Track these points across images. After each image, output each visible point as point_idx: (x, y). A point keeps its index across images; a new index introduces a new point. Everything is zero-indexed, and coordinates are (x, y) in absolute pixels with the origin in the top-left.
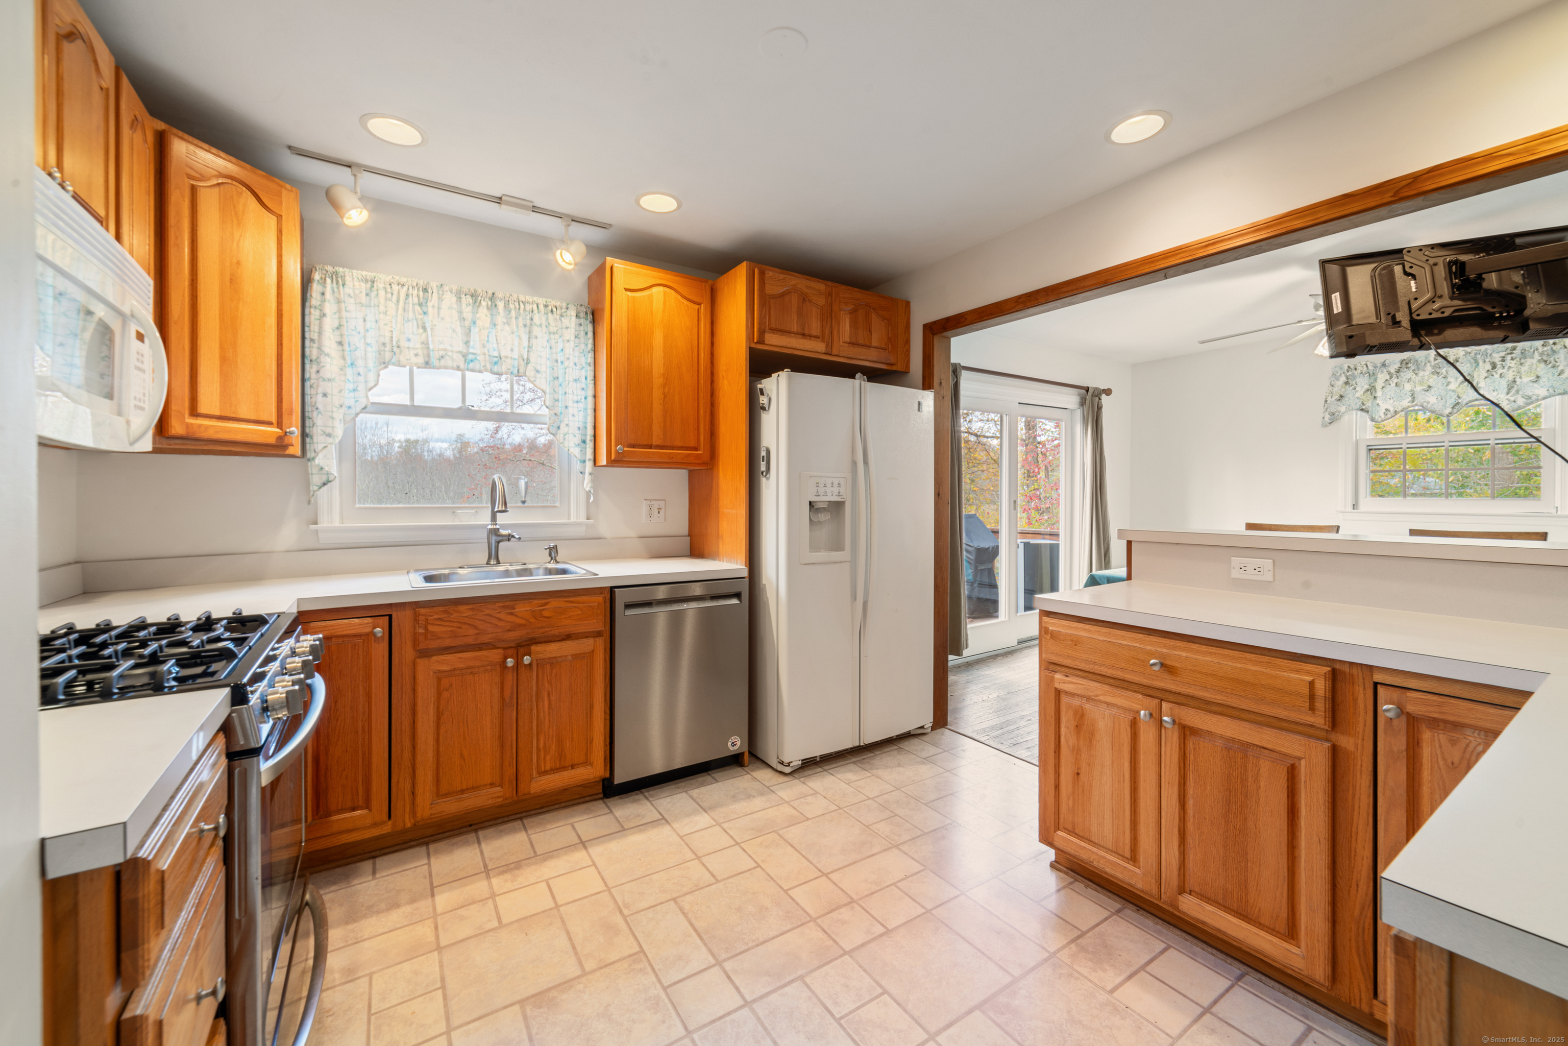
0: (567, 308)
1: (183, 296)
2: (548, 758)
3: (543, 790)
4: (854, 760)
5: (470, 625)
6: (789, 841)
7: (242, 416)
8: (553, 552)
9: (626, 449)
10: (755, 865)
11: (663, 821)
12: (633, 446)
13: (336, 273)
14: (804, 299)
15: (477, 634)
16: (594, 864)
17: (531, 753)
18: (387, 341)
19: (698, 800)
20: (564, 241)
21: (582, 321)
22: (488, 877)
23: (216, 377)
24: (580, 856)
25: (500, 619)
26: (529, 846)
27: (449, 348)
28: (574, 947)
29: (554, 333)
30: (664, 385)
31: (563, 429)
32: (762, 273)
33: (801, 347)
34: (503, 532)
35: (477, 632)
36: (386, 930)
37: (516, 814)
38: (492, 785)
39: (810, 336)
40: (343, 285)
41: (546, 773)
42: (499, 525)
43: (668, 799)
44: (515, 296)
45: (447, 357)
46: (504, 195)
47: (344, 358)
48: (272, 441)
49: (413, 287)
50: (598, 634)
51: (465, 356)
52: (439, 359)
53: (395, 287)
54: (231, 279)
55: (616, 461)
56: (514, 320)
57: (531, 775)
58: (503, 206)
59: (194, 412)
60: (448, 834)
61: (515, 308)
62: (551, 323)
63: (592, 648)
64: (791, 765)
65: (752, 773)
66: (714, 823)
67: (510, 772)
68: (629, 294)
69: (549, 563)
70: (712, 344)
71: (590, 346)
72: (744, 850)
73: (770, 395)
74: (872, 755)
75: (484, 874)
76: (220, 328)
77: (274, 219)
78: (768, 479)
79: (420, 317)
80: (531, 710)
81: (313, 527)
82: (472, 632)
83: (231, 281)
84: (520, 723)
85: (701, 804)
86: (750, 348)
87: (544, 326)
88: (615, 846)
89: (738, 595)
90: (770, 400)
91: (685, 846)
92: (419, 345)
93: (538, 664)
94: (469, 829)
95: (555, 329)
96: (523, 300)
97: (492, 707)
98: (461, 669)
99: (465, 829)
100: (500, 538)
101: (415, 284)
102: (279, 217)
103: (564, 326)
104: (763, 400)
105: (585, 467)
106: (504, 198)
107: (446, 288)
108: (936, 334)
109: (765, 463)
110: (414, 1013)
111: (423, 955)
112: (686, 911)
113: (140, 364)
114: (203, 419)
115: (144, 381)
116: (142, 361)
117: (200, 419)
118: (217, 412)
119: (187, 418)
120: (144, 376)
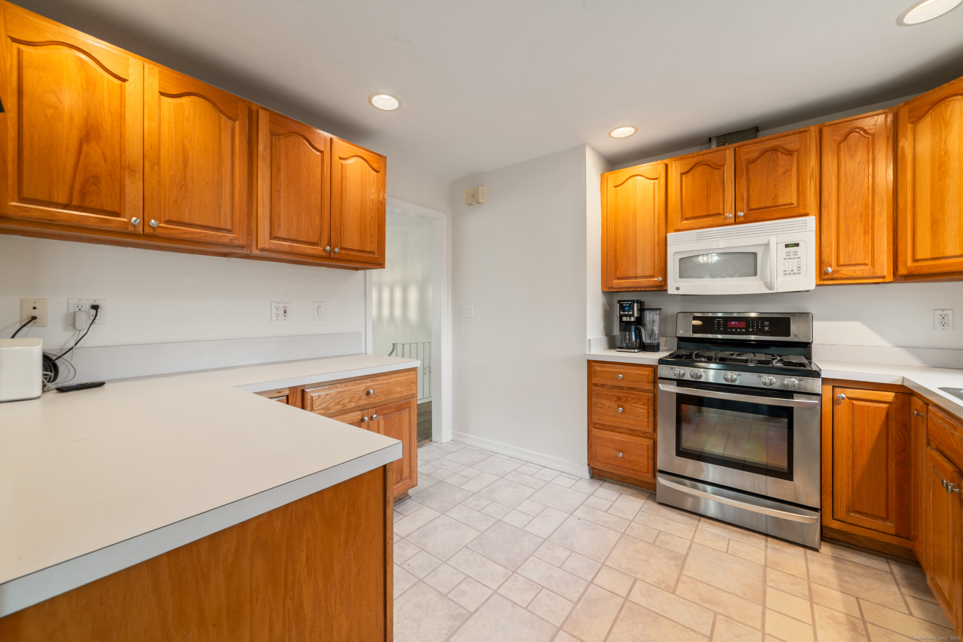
1: (906, 194)
23: (928, 234)
59: (916, 260)
76: (931, 202)
83: (940, 168)
113: (792, 257)
114: (921, 262)
115: (799, 262)
116: (794, 255)
117: (919, 262)
118: (929, 256)
119: (910, 263)
120: (799, 260)
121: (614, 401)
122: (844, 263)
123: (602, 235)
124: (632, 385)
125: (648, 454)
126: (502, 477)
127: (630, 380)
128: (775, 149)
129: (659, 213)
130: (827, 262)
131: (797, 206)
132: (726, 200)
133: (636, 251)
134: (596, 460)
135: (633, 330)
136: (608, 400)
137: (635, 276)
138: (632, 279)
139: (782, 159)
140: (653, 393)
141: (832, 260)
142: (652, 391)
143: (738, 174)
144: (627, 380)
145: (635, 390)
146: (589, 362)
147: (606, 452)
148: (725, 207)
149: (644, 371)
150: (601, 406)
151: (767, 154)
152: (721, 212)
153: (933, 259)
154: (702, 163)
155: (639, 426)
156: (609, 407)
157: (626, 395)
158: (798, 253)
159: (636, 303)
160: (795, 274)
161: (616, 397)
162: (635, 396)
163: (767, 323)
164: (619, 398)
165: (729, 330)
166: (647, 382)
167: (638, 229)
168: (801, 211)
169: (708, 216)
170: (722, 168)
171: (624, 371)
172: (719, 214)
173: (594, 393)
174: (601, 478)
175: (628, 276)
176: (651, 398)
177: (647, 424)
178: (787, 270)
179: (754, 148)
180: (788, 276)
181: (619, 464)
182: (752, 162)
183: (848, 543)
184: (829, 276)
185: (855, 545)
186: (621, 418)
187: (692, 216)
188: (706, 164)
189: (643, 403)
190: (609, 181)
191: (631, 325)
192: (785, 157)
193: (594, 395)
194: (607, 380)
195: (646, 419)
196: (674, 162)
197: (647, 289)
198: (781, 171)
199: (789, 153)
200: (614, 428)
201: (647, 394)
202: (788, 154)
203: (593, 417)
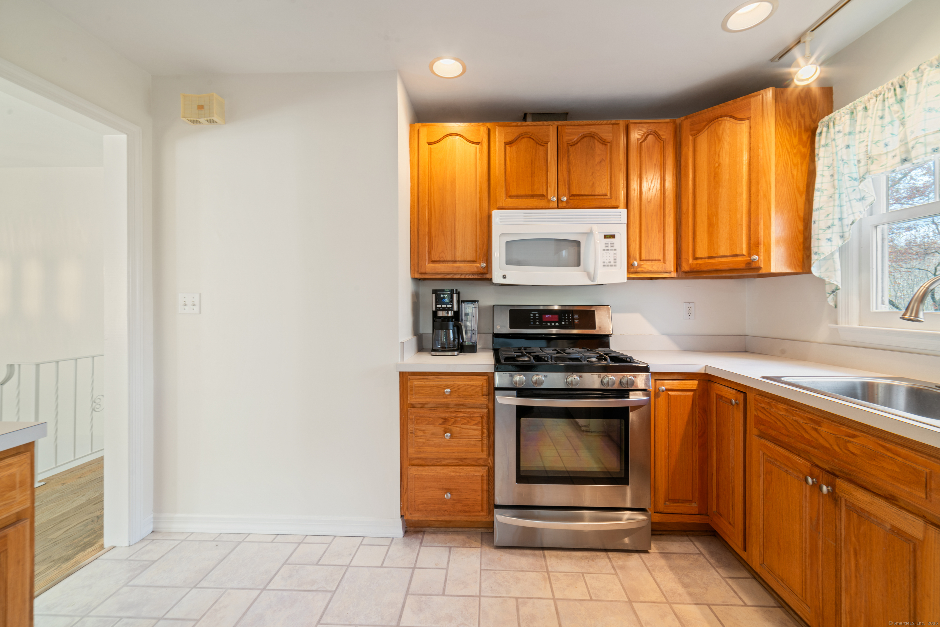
1: (688, 199)
5: (783, 424)
7: (721, 254)
23: (706, 236)
25: (805, 430)
35: (788, 433)
50: (938, 524)
59: (695, 259)
76: (708, 208)
77: (745, 122)
81: (834, 326)
82: (784, 431)
83: (714, 177)
93: (846, 505)
98: (780, 462)
102: (750, 119)
110: (576, 588)
111: (627, 595)
113: (610, 248)
114: (699, 260)
115: (615, 254)
116: (611, 246)
117: (698, 260)
118: (706, 255)
119: (691, 261)
120: (615, 252)
121: (440, 424)
122: (645, 257)
123: (411, 204)
124: (462, 401)
125: (482, 488)
126: (264, 589)
127: (460, 395)
128: (592, 136)
129: (481, 185)
130: (633, 256)
131: (609, 197)
132: (549, 181)
133: (455, 228)
134: (415, 510)
135: (451, 327)
136: (431, 424)
137: (453, 259)
138: (450, 263)
139: (599, 148)
140: (487, 408)
141: (636, 255)
142: (485, 406)
143: (561, 155)
144: (456, 395)
145: (465, 406)
146: (402, 374)
147: (428, 496)
148: (549, 188)
149: (477, 380)
150: (421, 433)
151: (585, 139)
152: (545, 194)
153: (709, 258)
154: (526, 136)
155: (471, 452)
156: (432, 434)
157: (455, 415)
158: (614, 245)
159: (456, 293)
160: (611, 266)
161: (442, 418)
162: (466, 415)
163: (576, 316)
164: (445, 420)
165: (544, 324)
166: (481, 395)
167: (457, 202)
168: (614, 204)
169: (532, 196)
170: (546, 145)
171: (452, 383)
172: (543, 196)
173: (411, 417)
174: (418, 529)
175: (445, 259)
176: (485, 415)
177: (481, 448)
178: (605, 261)
179: (574, 130)
180: (607, 267)
181: (445, 509)
182: (573, 145)
183: (660, 531)
184: (634, 269)
185: (665, 531)
186: (449, 446)
187: (517, 194)
188: (530, 137)
189: (477, 422)
190: (421, 135)
191: (448, 321)
192: (601, 146)
193: (412, 419)
194: (430, 397)
195: (480, 443)
196: (497, 127)
197: (467, 277)
198: (598, 159)
199: (604, 143)
200: (438, 460)
201: (480, 410)
202: (602, 144)
203: (409, 450)
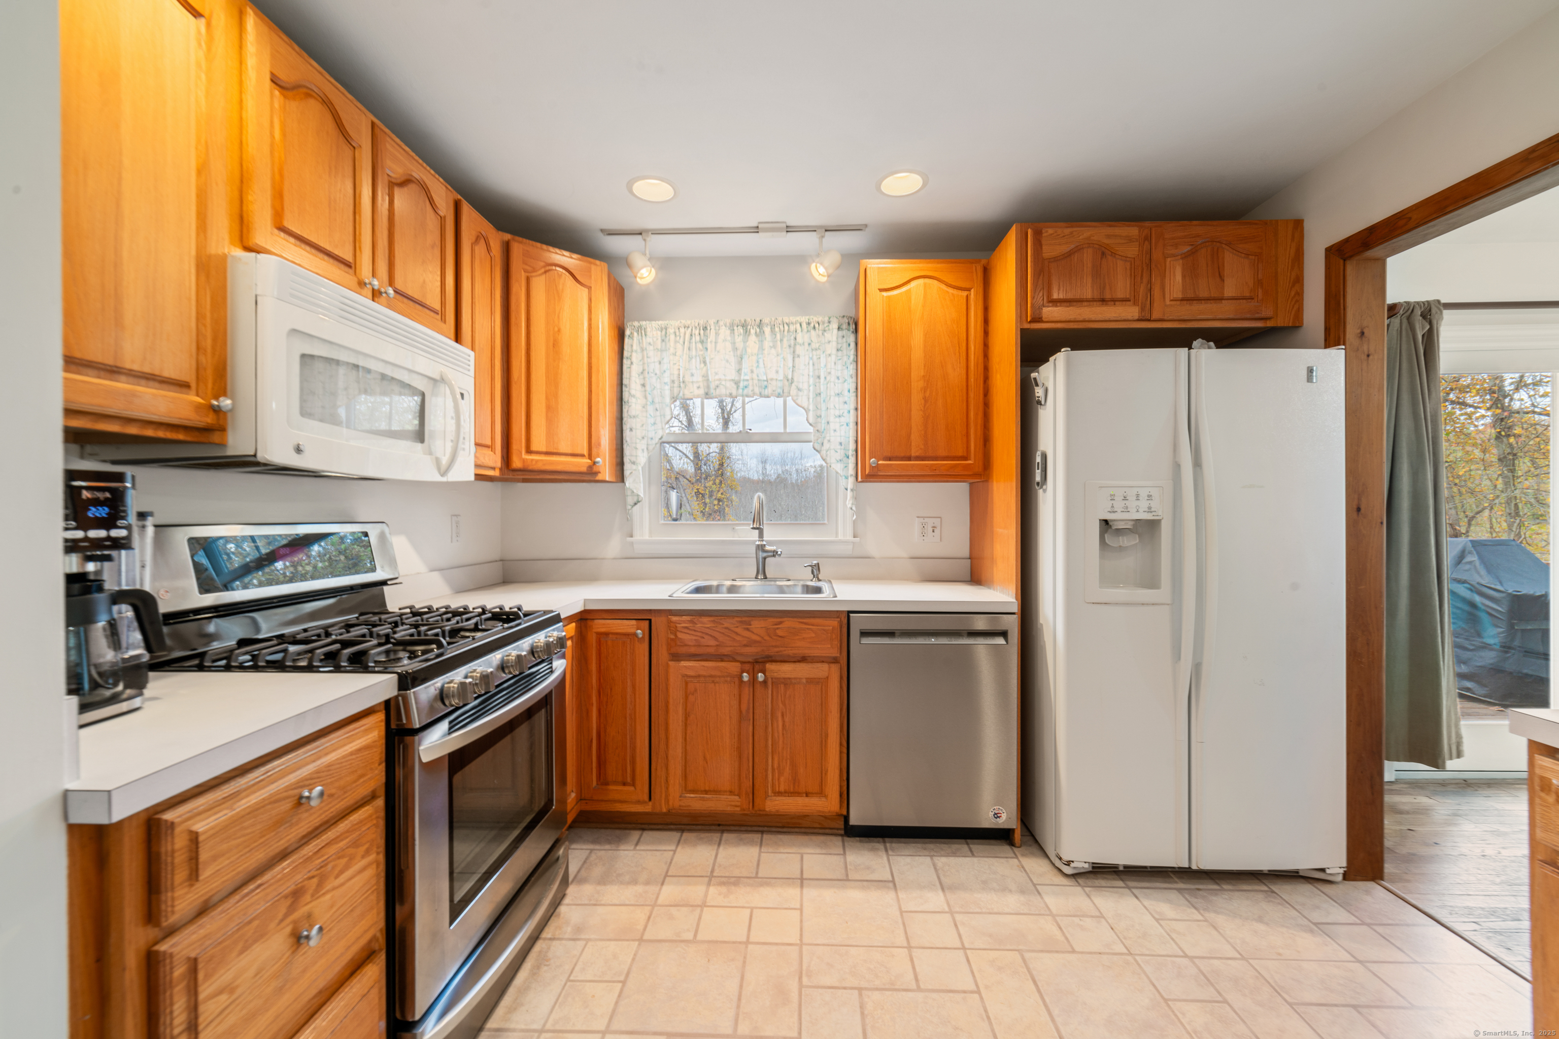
0: (829, 322)
1: (521, 362)
2: (782, 779)
3: (777, 811)
4: (1181, 885)
5: (711, 636)
6: (1034, 973)
7: (562, 451)
8: (816, 570)
9: (880, 462)
10: (973, 987)
11: (891, 885)
12: (890, 459)
13: (640, 327)
14: (1103, 254)
15: (717, 645)
16: (801, 910)
17: (766, 770)
18: (675, 378)
19: (940, 872)
20: (818, 255)
21: (845, 332)
22: (709, 884)
23: (543, 422)
24: (792, 893)
25: (737, 633)
26: (755, 864)
27: (723, 377)
28: (739, 999)
29: (816, 349)
30: (925, 389)
31: (826, 446)
32: (1038, 234)
33: (1100, 317)
34: (768, 548)
35: (717, 643)
36: (617, 902)
37: (759, 826)
38: (731, 793)
39: (1114, 301)
40: (646, 335)
41: (779, 794)
42: (766, 541)
43: (908, 859)
44: (780, 319)
45: (721, 386)
46: (759, 223)
47: (646, 397)
48: (584, 469)
49: (696, 328)
50: (835, 661)
51: (737, 383)
52: (715, 389)
53: (682, 330)
54: (554, 344)
55: (870, 476)
56: (779, 343)
57: (766, 793)
58: (760, 234)
59: (529, 451)
60: (700, 827)
61: (780, 331)
62: (813, 340)
63: (826, 674)
64: (1072, 865)
65: (1021, 859)
66: (947, 909)
67: (748, 784)
68: (885, 294)
69: (812, 580)
70: (986, 333)
71: (852, 357)
72: (968, 961)
73: (1046, 384)
74: (1216, 887)
75: (707, 879)
76: (546, 384)
77: (586, 290)
78: (1045, 491)
79: (701, 353)
80: (766, 727)
81: (629, 539)
82: (713, 643)
83: (554, 345)
84: (756, 738)
85: (942, 878)
86: (1021, 329)
87: (806, 344)
88: (829, 895)
89: (1004, 634)
90: (1046, 391)
91: (901, 926)
92: (700, 379)
93: (772, 683)
94: (718, 828)
95: (817, 345)
96: (787, 321)
97: (730, 717)
98: (705, 676)
99: (714, 827)
100: (765, 555)
101: (697, 325)
102: (589, 288)
103: (826, 341)
104: (1039, 392)
105: (847, 483)
106: (760, 226)
107: (721, 323)
108: (1351, 257)
109: (1039, 471)
110: (593, 996)
111: (628, 940)
112: (866, 1012)
117: (533, 455)
118: (544, 449)
119: (524, 455)
121: (280, 922)
125: (380, 1014)
128: (422, 187)
131: (442, 319)
136: (255, 942)
139: (431, 218)
143: (379, 190)
148: (360, 254)
149: (367, 731)
151: (413, 186)
152: (352, 262)
153: (548, 453)
154: (319, 97)
157: (319, 861)
162: (343, 844)
164: (297, 895)
166: (377, 765)
169: (330, 255)
170: (354, 149)
171: (312, 767)
172: (348, 265)
176: (380, 815)
179: (399, 155)
182: (397, 184)
187: (299, 233)
189: (368, 845)
192: (433, 216)
198: (429, 239)
202: (435, 213)
